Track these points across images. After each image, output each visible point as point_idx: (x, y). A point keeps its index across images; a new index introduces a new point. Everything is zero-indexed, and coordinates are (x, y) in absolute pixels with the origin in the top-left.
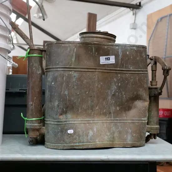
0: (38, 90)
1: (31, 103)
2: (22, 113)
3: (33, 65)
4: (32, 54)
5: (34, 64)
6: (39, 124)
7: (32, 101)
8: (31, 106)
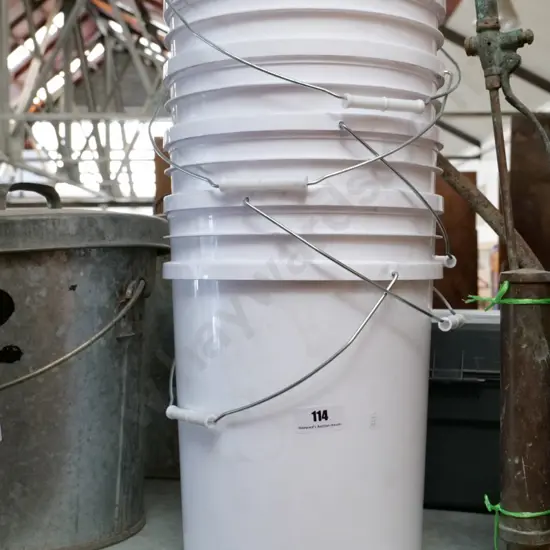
0: (540, 418)
1: (517, 461)
2: (486, 497)
3: (519, 334)
4: (517, 298)
5: (524, 330)
6: (544, 530)
7: (521, 453)
8: (517, 470)
